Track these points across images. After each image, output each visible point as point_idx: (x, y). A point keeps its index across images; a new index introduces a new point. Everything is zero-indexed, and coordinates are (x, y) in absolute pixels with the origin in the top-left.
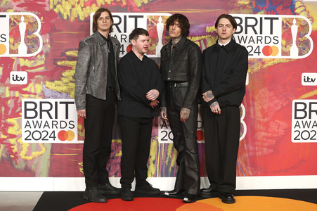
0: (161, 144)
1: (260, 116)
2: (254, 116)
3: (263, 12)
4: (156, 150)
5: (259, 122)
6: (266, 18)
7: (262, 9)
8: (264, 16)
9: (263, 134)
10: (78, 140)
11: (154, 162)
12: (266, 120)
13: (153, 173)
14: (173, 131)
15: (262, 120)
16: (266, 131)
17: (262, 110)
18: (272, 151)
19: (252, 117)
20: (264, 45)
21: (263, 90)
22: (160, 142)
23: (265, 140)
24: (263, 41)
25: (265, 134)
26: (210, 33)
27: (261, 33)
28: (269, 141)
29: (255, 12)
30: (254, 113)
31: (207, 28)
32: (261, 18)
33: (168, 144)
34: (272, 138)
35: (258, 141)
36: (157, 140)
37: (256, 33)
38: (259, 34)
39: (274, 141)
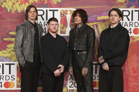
0: (70, 90)
1: (132, 72)
2: (128, 72)
7: (133, 5)
10: (17, 87)
12: (136, 75)
14: (76, 82)
15: (133, 74)
16: (136, 82)
17: (133, 69)
19: (127, 73)
20: (134, 28)
22: (69, 88)
23: (135, 87)
25: (136, 84)
26: (100, 21)
29: (129, 7)
30: (128, 70)
31: (98, 17)
32: (132, 11)
33: (74, 90)
35: (131, 88)
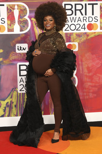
4: (16, 97)
5: (86, 76)
6: (89, 4)
9: (89, 84)
11: (16, 106)
13: (15, 114)
18: (95, 95)
21: (88, 54)
24: (87, 20)
27: (86, 14)
28: (93, 88)
34: (95, 86)
36: (17, 91)
37: (82, 15)
38: (84, 16)
39: (97, 89)
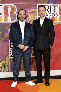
3: (51, 3)
4: (8, 61)
6: (52, 6)
8: (52, 5)
11: (8, 66)
13: (7, 70)
18: (55, 60)
34: (55, 55)
39: (56, 56)
